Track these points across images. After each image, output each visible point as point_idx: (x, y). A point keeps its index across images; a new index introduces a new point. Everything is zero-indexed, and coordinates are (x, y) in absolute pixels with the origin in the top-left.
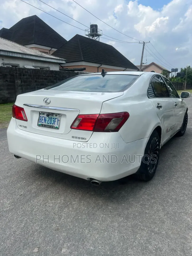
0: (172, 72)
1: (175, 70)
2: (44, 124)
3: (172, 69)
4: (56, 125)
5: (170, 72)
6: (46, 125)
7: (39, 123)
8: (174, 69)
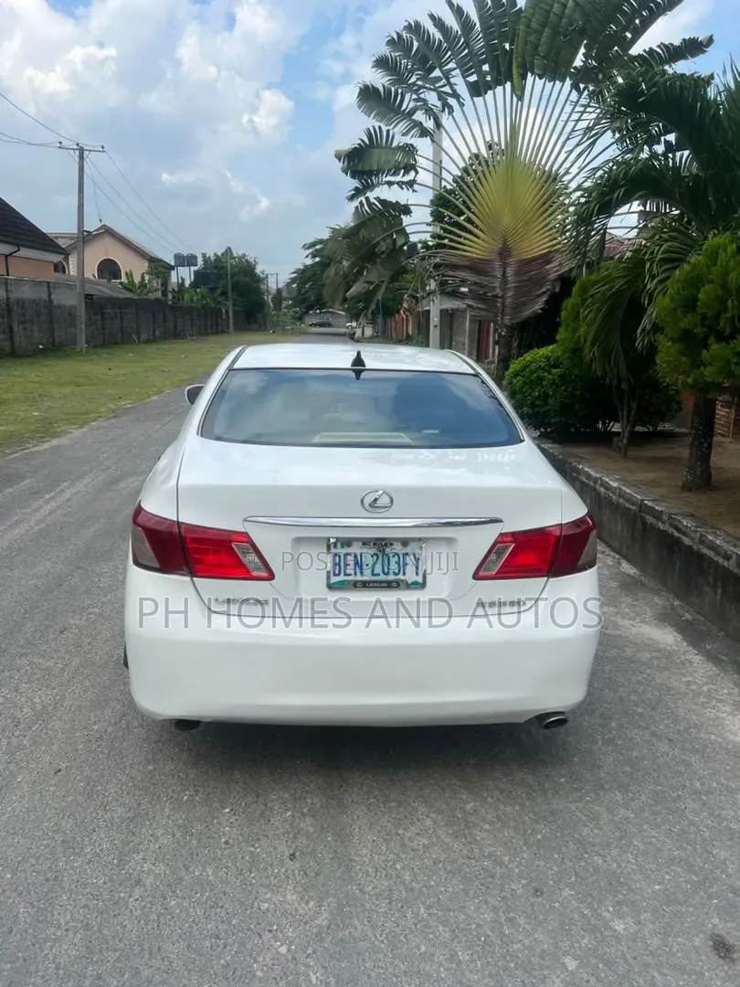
0: (177, 266)
1: (188, 260)
2: (359, 578)
3: (177, 257)
4: (410, 576)
5: (172, 268)
6: (369, 582)
7: (334, 579)
8: (184, 257)
